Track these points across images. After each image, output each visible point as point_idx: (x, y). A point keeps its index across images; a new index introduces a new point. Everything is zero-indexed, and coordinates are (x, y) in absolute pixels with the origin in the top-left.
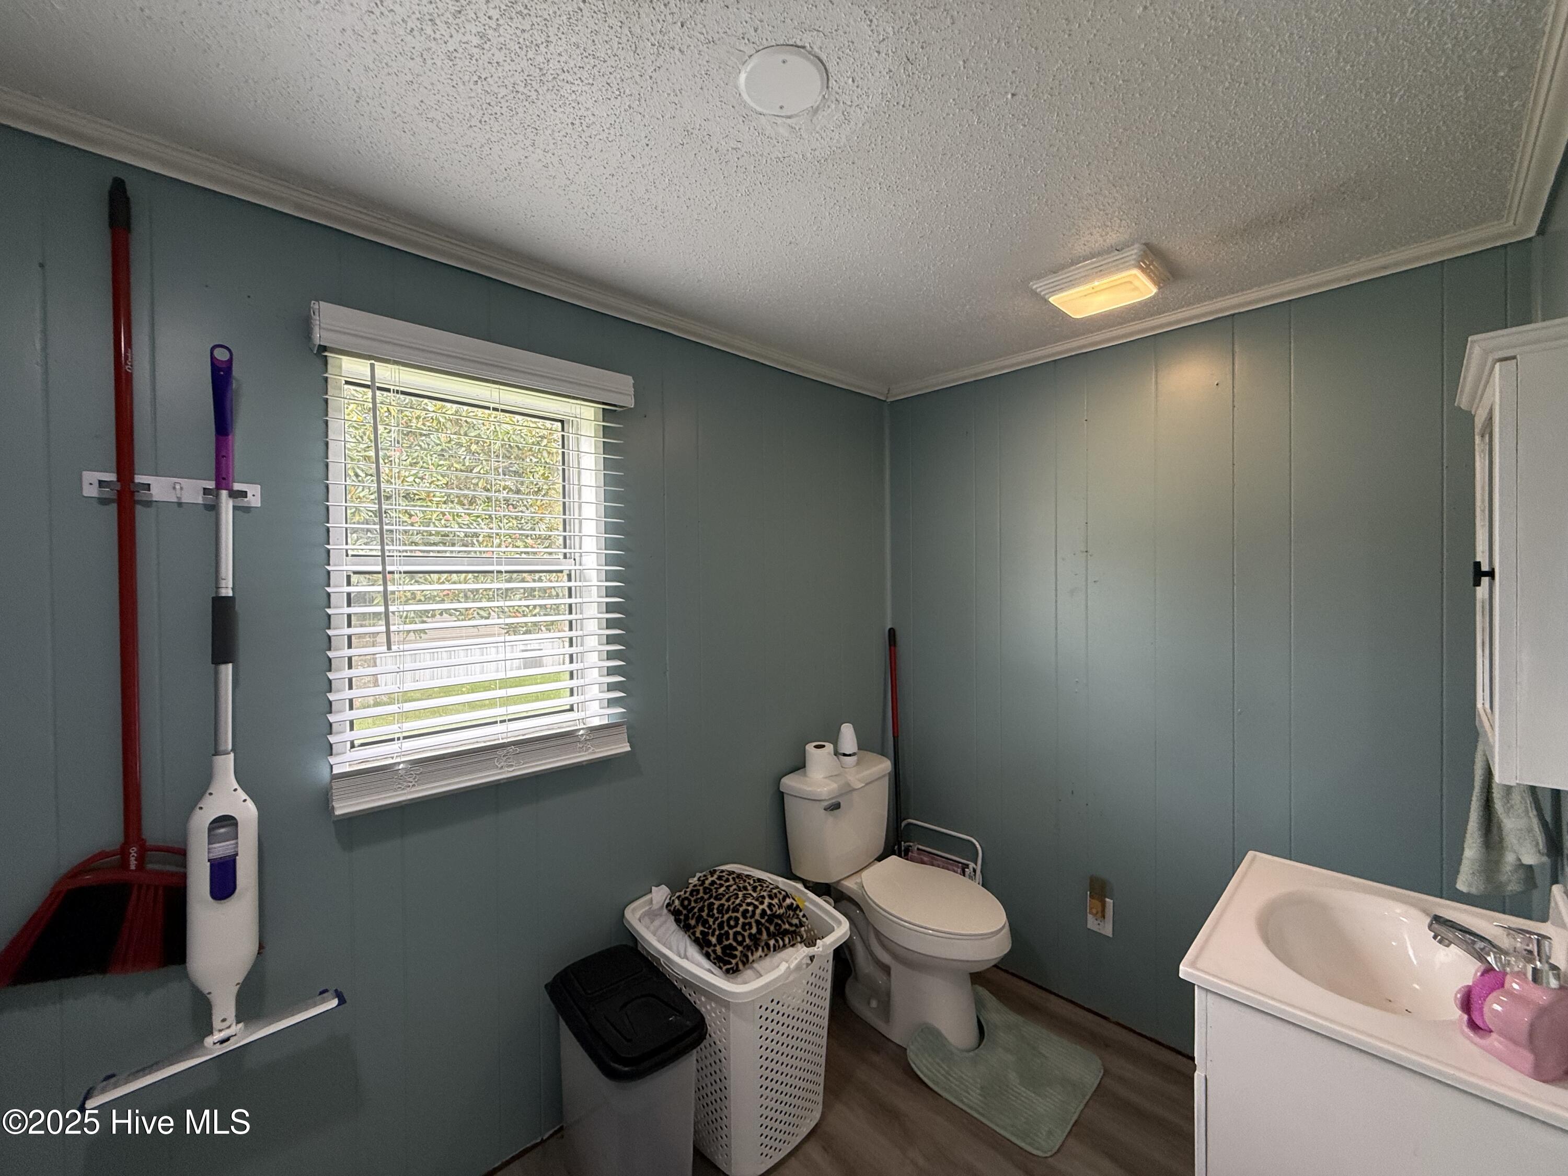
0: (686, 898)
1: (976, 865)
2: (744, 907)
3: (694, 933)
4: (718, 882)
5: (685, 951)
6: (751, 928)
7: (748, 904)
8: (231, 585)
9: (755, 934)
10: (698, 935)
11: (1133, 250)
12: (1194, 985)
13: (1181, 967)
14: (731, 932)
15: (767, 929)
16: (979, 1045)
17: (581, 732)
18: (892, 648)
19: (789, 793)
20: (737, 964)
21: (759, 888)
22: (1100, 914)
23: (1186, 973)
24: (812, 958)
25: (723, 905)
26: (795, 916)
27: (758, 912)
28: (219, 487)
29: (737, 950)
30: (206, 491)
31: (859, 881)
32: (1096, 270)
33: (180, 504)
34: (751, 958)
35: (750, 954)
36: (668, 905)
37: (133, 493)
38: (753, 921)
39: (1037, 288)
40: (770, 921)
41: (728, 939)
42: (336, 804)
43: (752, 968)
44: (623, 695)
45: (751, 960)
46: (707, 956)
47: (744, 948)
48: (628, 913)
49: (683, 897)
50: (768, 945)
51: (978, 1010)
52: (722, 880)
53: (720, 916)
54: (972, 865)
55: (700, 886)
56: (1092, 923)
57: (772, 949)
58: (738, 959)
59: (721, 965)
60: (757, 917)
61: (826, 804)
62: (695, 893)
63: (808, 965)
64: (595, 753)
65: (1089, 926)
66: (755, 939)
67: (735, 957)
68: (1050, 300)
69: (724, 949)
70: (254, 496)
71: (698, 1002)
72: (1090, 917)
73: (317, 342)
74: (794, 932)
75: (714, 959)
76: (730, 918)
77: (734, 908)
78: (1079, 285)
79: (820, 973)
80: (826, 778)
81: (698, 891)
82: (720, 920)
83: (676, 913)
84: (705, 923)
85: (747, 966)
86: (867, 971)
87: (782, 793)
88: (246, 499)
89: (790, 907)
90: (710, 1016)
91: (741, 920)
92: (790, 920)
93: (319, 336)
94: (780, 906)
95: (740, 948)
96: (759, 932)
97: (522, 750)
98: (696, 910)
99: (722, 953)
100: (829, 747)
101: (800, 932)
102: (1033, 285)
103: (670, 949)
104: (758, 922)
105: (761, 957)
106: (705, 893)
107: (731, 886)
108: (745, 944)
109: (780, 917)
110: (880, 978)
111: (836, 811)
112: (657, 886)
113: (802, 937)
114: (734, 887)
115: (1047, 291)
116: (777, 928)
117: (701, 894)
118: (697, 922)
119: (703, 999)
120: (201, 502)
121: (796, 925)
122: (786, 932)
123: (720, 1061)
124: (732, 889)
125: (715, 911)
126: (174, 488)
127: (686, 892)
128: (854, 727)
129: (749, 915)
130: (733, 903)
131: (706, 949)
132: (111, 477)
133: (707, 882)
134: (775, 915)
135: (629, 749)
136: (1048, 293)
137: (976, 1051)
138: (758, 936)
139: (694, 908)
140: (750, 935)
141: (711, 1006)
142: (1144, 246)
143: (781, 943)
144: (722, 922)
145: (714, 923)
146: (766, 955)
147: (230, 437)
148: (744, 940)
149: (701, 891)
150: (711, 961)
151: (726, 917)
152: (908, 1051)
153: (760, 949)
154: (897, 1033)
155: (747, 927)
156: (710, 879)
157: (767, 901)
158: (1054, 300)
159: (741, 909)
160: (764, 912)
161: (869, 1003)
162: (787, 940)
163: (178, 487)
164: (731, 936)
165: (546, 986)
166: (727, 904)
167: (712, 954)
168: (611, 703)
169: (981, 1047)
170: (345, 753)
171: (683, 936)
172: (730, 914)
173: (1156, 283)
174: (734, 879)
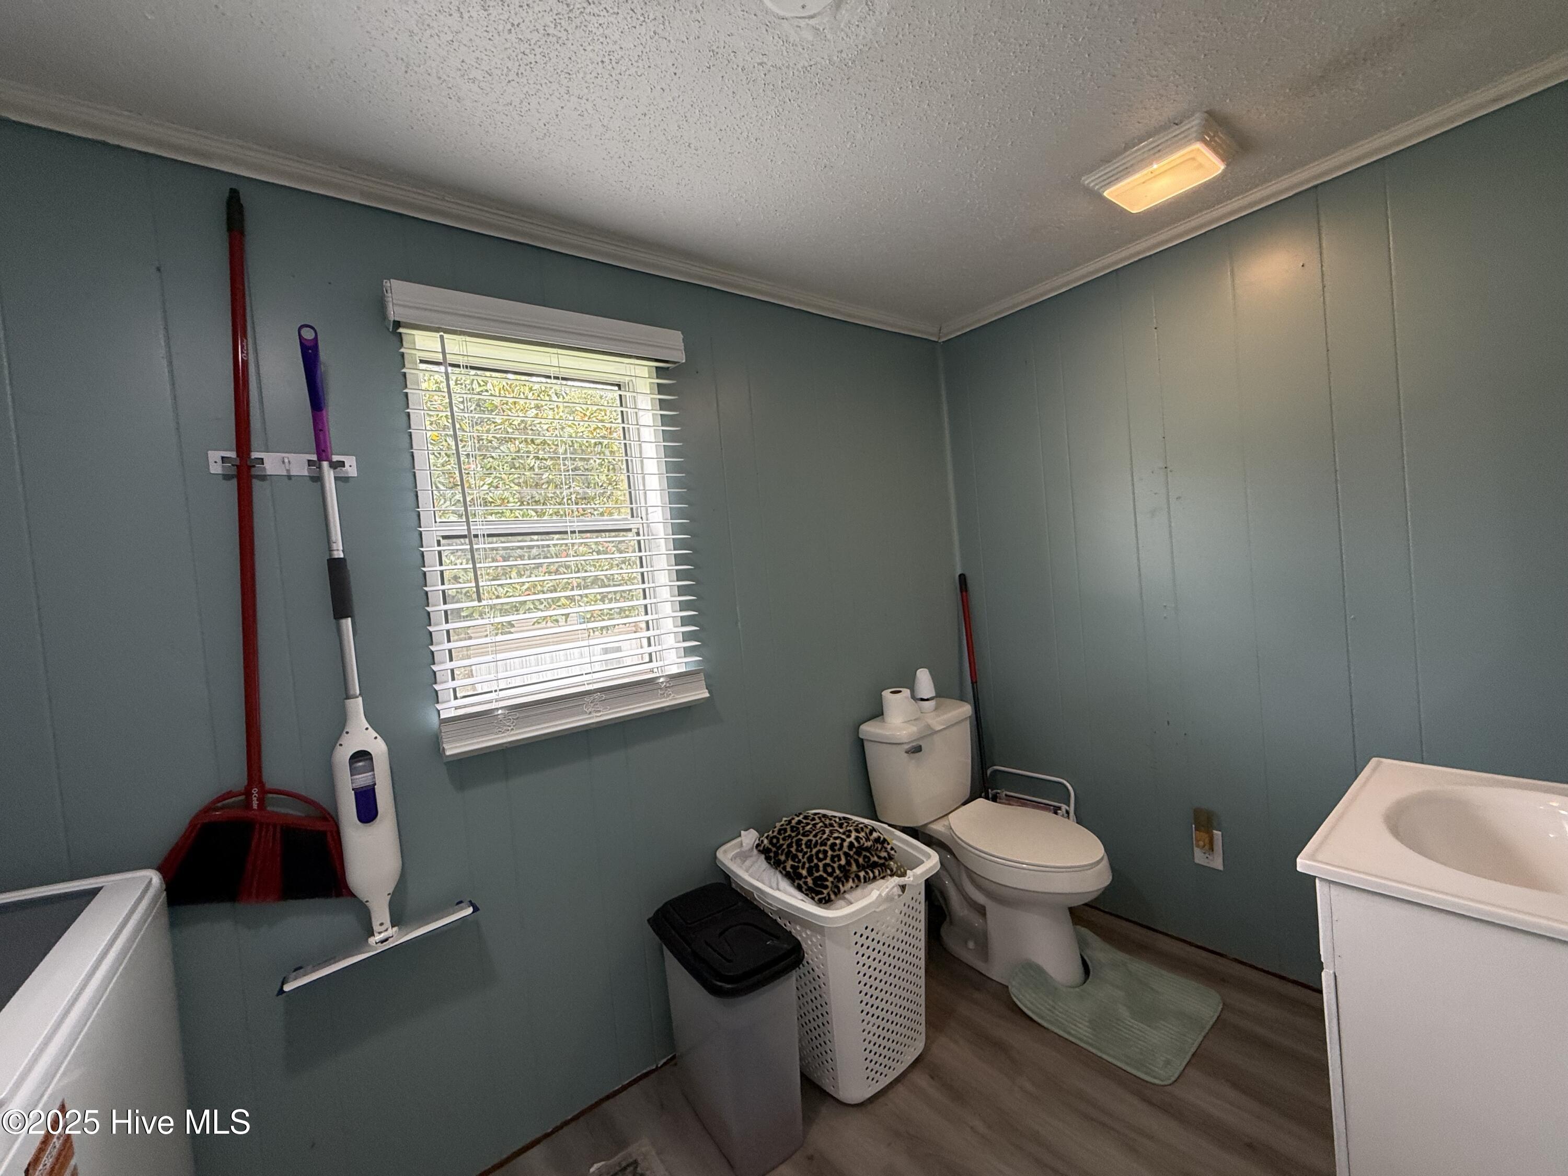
0: (774, 837)
1: (1069, 806)
2: (832, 841)
3: (784, 868)
4: (804, 821)
5: (778, 884)
6: (840, 859)
7: (836, 838)
8: (341, 548)
9: (844, 866)
10: (789, 869)
11: (1194, 120)
12: (1315, 877)
13: (1299, 860)
14: (821, 864)
15: (857, 861)
16: (1085, 983)
17: (662, 680)
18: (964, 593)
19: (869, 739)
20: (829, 894)
21: (846, 824)
22: (1207, 847)
23: (1303, 865)
24: (903, 888)
25: (810, 841)
26: (884, 850)
27: (846, 844)
28: (320, 459)
29: (827, 880)
30: (310, 463)
31: (946, 823)
32: (1152, 152)
33: (289, 477)
34: (842, 889)
35: (841, 886)
36: (758, 846)
37: (250, 467)
38: (841, 853)
39: (1090, 183)
40: (858, 853)
41: (818, 871)
42: (446, 746)
43: (844, 898)
44: (699, 643)
45: (842, 891)
46: (799, 888)
47: (834, 879)
48: (720, 854)
49: (772, 835)
50: (858, 877)
51: (1081, 949)
52: (808, 819)
53: (809, 850)
54: (1064, 807)
55: (787, 825)
56: (1199, 857)
57: (862, 881)
58: (829, 889)
59: (814, 895)
60: (845, 849)
61: (907, 747)
62: (782, 832)
63: (899, 896)
64: (676, 699)
65: (1197, 861)
66: (845, 870)
67: (826, 887)
68: (1105, 194)
69: (815, 880)
70: (351, 467)
71: (793, 931)
72: (1197, 850)
73: (392, 318)
74: (883, 865)
75: (806, 890)
76: (819, 851)
77: (821, 842)
78: (1135, 172)
79: (912, 904)
80: (905, 722)
81: (785, 830)
82: (809, 854)
83: (765, 852)
84: (794, 857)
85: (838, 896)
86: (961, 914)
87: (862, 740)
88: (344, 469)
89: (877, 840)
90: (806, 943)
91: (830, 853)
92: (878, 853)
93: (394, 313)
94: (868, 839)
95: (831, 879)
96: (848, 863)
97: (608, 697)
98: (785, 847)
99: (814, 884)
100: (906, 692)
101: (889, 865)
102: (1085, 180)
103: (763, 883)
104: (846, 854)
105: (852, 887)
106: (792, 831)
107: (817, 824)
108: (835, 875)
109: (868, 849)
110: (977, 921)
111: (917, 754)
112: (746, 830)
113: (891, 870)
114: (821, 824)
115: (1100, 185)
116: (866, 860)
117: (789, 832)
118: (787, 857)
119: (798, 928)
120: (306, 474)
121: (885, 858)
122: (875, 865)
123: (820, 987)
124: (818, 826)
125: (803, 846)
126: (283, 462)
127: (773, 832)
128: (930, 672)
129: (837, 848)
130: (821, 838)
131: (797, 881)
132: (233, 455)
133: (794, 822)
134: (861, 849)
135: (707, 695)
136: (1101, 187)
137: (1081, 987)
138: (847, 868)
139: (783, 845)
140: (840, 867)
141: (807, 934)
142: (1206, 115)
143: (871, 875)
144: (811, 856)
145: (803, 858)
146: (857, 886)
147: (324, 412)
148: (834, 871)
149: (789, 830)
150: (802, 892)
151: (814, 851)
152: (1010, 987)
153: (851, 880)
154: (997, 972)
155: (836, 859)
156: (797, 819)
157: (854, 834)
158: (1108, 194)
159: (829, 843)
160: (851, 845)
161: (966, 943)
162: (877, 872)
163: (286, 460)
164: (821, 868)
165: (648, 920)
166: (814, 839)
167: (803, 885)
168: (688, 651)
169: (1088, 982)
170: (450, 701)
171: (775, 874)
172: (818, 848)
173: (1223, 158)
174: (820, 818)
